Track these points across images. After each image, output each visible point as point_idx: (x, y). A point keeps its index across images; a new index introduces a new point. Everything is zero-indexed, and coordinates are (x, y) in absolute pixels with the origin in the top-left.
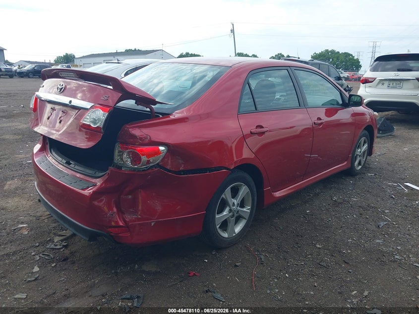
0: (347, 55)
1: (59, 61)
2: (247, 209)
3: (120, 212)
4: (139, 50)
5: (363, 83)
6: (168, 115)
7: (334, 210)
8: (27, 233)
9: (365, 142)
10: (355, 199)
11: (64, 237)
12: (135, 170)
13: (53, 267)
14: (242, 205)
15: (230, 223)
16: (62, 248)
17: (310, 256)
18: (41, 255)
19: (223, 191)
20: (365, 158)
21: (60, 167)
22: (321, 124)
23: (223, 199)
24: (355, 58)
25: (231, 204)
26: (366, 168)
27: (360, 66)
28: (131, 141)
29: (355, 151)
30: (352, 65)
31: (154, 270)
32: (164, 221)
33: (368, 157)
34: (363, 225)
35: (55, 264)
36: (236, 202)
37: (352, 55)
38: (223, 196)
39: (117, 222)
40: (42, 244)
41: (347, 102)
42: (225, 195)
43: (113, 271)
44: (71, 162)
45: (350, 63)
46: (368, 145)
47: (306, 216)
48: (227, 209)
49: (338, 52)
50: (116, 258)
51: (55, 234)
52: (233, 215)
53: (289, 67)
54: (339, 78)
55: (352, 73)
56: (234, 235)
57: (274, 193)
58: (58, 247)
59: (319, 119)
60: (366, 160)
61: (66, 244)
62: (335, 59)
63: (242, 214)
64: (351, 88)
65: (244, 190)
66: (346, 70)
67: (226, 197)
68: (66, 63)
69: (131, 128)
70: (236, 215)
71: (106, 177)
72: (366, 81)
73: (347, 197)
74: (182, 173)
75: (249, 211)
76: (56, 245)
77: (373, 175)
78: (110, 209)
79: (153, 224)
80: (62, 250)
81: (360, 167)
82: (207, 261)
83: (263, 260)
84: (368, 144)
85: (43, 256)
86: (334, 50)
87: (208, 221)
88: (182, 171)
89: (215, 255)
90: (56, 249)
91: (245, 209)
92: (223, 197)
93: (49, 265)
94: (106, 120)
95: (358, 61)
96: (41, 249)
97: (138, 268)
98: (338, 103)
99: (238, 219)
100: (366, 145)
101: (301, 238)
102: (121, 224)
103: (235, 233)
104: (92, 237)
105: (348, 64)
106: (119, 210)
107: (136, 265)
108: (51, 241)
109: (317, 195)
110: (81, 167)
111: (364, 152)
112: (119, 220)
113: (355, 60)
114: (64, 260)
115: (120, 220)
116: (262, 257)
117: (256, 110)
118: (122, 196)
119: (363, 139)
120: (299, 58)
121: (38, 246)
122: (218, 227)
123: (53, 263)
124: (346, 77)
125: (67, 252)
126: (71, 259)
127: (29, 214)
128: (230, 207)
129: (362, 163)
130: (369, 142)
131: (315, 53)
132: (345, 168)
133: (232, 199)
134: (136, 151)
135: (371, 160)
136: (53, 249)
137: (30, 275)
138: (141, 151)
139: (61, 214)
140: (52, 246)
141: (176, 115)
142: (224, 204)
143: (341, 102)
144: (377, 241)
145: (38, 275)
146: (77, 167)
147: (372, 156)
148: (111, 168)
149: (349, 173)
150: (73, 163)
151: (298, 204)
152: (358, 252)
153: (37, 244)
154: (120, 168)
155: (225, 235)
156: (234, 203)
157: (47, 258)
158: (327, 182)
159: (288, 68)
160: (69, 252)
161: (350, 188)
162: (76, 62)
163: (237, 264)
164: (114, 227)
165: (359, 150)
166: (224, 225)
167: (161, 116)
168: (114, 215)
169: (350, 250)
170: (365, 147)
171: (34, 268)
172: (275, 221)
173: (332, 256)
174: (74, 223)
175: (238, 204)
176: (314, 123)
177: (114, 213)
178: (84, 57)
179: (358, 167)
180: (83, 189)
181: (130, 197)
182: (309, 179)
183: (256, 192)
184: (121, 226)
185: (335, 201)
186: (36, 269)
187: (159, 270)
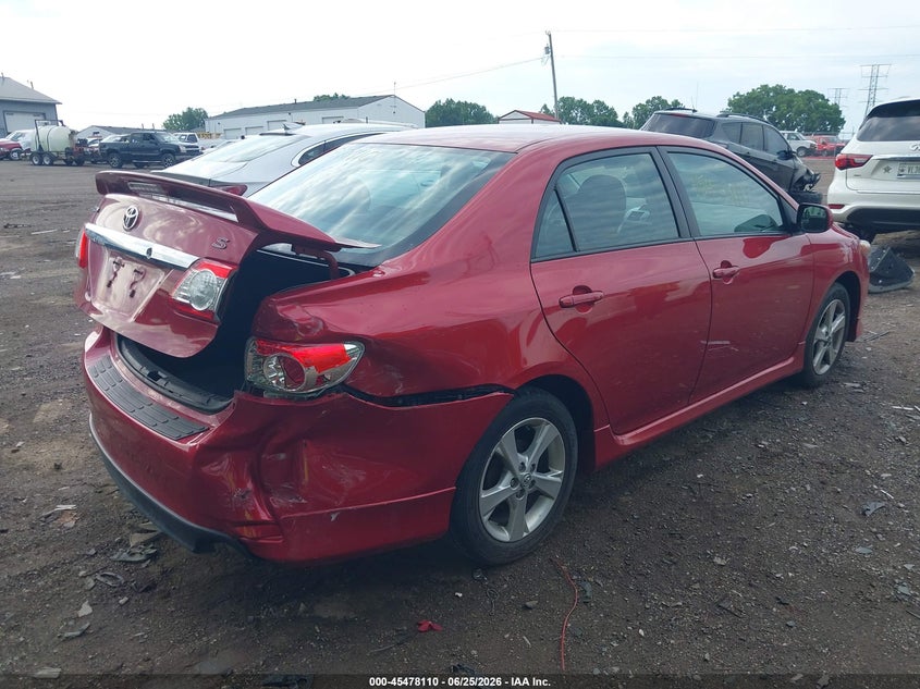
0: (811, 96)
1: (173, 124)
2: (554, 476)
3: (262, 490)
4: (343, 96)
5: (841, 168)
6: (369, 269)
7: (760, 471)
8: (72, 524)
9: (838, 311)
10: (810, 446)
11: (152, 535)
12: (291, 397)
13: (121, 605)
14: (543, 465)
15: (514, 508)
16: (144, 561)
17: (697, 586)
18: (98, 577)
19: (496, 437)
20: (838, 346)
21: (137, 385)
22: (731, 275)
23: (496, 455)
24: (830, 103)
25: (516, 467)
26: (841, 368)
27: (842, 122)
28: (281, 334)
29: (813, 330)
30: (823, 119)
31: (340, 615)
32: (358, 509)
33: (847, 344)
34: (827, 509)
35: (126, 599)
36: (527, 460)
37: (822, 97)
38: (497, 449)
39: (255, 513)
40: (104, 550)
41: (794, 220)
42: (501, 446)
43: (251, 618)
44: (160, 373)
45: (819, 114)
46: (846, 318)
47: (695, 487)
48: (508, 477)
49: (792, 91)
50: (260, 586)
51: (132, 527)
52: (522, 491)
53: (655, 146)
54: (788, 155)
55: (823, 138)
56: (525, 534)
57: (620, 438)
58: (137, 558)
59: (726, 264)
60: (840, 351)
61: (153, 551)
62: (784, 107)
63: (543, 488)
64: (816, 175)
65: (547, 434)
66: (808, 131)
67: (504, 451)
68: (189, 130)
69: (281, 303)
70: (528, 490)
71: (228, 413)
72: (848, 163)
73: (793, 441)
74: (400, 402)
75: (559, 479)
76: (132, 554)
77: (857, 385)
78: (240, 483)
79: (334, 517)
80: (144, 565)
81: (827, 367)
82: (460, 595)
83: (588, 594)
84: (846, 315)
85: (102, 579)
86: (781, 87)
87: (461, 507)
88: (400, 396)
89: (481, 581)
90: (131, 562)
91: (549, 477)
92: (495, 453)
93: (114, 600)
94: (224, 295)
95: (836, 110)
96: (100, 562)
97: (305, 612)
98: (773, 225)
99: (533, 499)
100: (841, 319)
101: (679, 542)
102: (264, 516)
103: (526, 529)
104: (203, 544)
105: (814, 116)
106: (260, 486)
107: (302, 605)
108: (123, 543)
109: (722, 435)
110: (178, 385)
111: (836, 334)
112: (259, 508)
113: (828, 107)
114: (147, 590)
115: (261, 506)
116: (588, 587)
117: (575, 250)
118: (263, 456)
119: (833, 304)
120: (694, 111)
121: (93, 556)
122: (485, 518)
123: (122, 596)
124: (808, 147)
125: (155, 570)
126: (162, 588)
127: (81, 480)
128: (513, 472)
129: (832, 358)
130: (849, 308)
131: (738, 94)
132: (790, 372)
133: (519, 455)
134: (292, 357)
135: (853, 348)
136: (127, 562)
137: (71, 623)
138: (304, 355)
139: (137, 491)
140: (125, 556)
141: (389, 270)
142: (499, 467)
143: (779, 222)
144: (857, 550)
145: (87, 625)
146: (170, 386)
147: (858, 339)
148: (238, 393)
149: (802, 381)
150: (164, 376)
151: (677, 458)
152: (811, 577)
153: (93, 551)
154: (258, 392)
155: (504, 535)
156: (523, 464)
157: (110, 583)
158: (747, 404)
159: (653, 150)
160: (160, 569)
161: (802, 419)
162: (210, 126)
163: (528, 604)
164: (248, 524)
165: (824, 330)
166: (502, 513)
167: (352, 273)
168: (247, 498)
169: (794, 571)
170: (838, 322)
171: (81, 607)
172: (624, 499)
173: (751, 585)
174: (163, 512)
175: (533, 465)
176: (714, 274)
177: (247, 492)
178: (226, 115)
179: (821, 367)
180: (179, 439)
181: (282, 456)
182: (702, 402)
183: (575, 438)
184: (264, 522)
185: (765, 450)
186: (86, 609)
187: (352, 615)
